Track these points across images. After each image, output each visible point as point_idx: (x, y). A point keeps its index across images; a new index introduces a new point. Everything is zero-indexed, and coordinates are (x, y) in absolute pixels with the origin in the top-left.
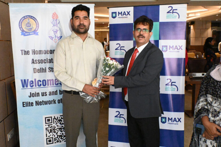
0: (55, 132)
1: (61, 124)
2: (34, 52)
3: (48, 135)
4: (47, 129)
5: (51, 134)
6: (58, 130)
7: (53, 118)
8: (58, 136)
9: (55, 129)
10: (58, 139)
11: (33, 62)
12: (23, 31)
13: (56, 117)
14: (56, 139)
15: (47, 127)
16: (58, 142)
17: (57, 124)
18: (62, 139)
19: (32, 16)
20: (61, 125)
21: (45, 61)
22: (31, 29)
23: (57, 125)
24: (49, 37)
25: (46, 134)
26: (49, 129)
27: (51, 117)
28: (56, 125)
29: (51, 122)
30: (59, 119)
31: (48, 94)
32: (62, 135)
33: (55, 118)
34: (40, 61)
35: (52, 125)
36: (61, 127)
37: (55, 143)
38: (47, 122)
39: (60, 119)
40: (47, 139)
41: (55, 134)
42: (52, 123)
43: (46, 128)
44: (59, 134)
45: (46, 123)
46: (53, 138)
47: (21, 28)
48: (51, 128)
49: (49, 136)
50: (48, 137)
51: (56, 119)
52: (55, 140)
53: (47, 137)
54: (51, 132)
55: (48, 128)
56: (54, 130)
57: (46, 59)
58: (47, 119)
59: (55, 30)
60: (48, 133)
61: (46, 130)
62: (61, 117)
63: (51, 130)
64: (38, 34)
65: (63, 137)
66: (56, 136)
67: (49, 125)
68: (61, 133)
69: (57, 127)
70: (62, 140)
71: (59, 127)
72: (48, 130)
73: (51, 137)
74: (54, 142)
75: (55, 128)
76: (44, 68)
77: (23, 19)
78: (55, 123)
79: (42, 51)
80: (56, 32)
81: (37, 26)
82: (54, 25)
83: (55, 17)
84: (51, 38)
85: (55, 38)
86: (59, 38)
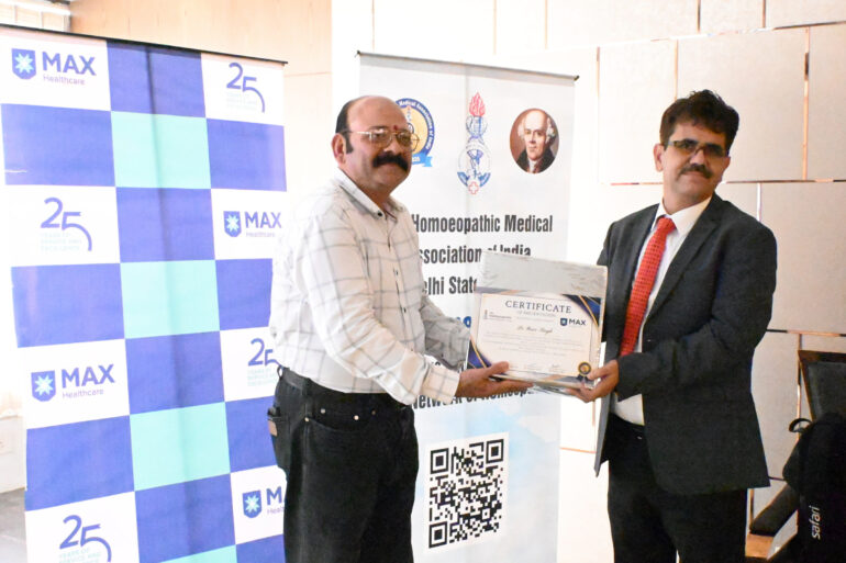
0: (452, 503)
1: (469, 473)
3: (436, 513)
4: (434, 492)
5: (443, 508)
6: (461, 494)
7: (451, 452)
8: (459, 516)
9: (454, 492)
10: (457, 527)
13: (459, 452)
14: (454, 528)
15: (435, 483)
16: (458, 537)
17: (459, 474)
18: (470, 527)
19: (417, 102)
20: (470, 479)
21: (443, 256)
23: (460, 477)
24: (459, 174)
25: (431, 510)
26: (439, 492)
27: (447, 450)
28: (456, 479)
29: (444, 467)
30: (466, 456)
32: (472, 514)
33: (455, 454)
34: (429, 255)
35: (447, 476)
36: (469, 485)
37: (452, 541)
38: (435, 468)
39: (470, 456)
40: (431, 526)
41: (452, 509)
42: (446, 470)
43: (432, 490)
44: (462, 511)
45: (432, 472)
46: (445, 523)
48: (444, 490)
49: (437, 518)
50: (434, 522)
51: (460, 458)
52: (452, 531)
53: (431, 520)
54: (443, 503)
55: (436, 488)
56: (451, 494)
57: (446, 249)
58: (435, 455)
59: (474, 153)
60: (435, 506)
61: (432, 496)
62: (470, 450)
63: (443, 495)
64: (432, 162)
65: (473, 520)
66: (455, 520)
67: (439, 479)
68: (469, 505)
69: (459, 486)
70: (468, 531)
71: (465, 486)
72: (436, 496)
73: (442, 519)
74: (449, 538)
75: (454, 488)
76: (438, 279)
78: (456, 471)
79: (437, 219)
80: (477, 158)
81: (429, 136)
82: (473, 137)
83: (476, 110)
84: (464, 178)
85: (472, 177)
86: (484, 179)
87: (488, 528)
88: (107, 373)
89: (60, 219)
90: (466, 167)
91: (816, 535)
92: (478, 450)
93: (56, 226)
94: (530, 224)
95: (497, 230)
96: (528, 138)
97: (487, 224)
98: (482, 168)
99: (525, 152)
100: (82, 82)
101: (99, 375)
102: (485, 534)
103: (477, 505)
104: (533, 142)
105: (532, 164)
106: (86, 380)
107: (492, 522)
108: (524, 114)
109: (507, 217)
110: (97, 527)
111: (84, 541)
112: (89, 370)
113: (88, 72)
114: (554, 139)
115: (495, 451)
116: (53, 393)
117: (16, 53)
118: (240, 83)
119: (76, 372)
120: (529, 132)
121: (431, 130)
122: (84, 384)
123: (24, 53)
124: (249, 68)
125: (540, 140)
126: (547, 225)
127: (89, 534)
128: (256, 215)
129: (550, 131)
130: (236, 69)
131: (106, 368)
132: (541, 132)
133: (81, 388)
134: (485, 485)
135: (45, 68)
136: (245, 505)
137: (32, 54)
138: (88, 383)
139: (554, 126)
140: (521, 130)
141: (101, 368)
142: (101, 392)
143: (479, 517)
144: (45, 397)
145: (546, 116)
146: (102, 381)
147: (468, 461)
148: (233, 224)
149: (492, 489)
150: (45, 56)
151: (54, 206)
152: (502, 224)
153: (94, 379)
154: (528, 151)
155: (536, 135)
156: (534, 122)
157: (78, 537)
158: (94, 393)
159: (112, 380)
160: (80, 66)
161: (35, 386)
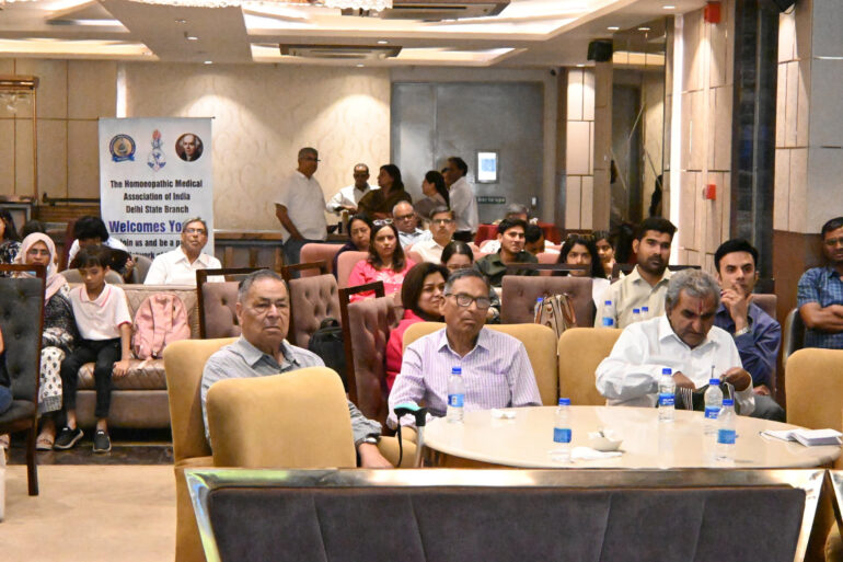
2: (128, 184)
11: (126, 197)
12: (114, 155)
31: (144, 243)
47: (112, 151)
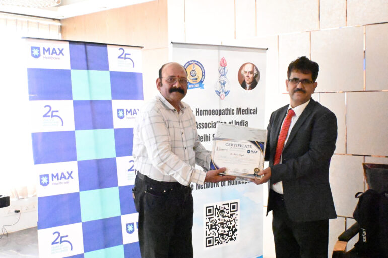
0: (215, 229)
1: (223, 216)
3: (208, 233)
5: (211, 231)
6: (219, 225)
7: (215, 207)
8: (219, 234)
9: (216, 224)
10: (218, 239)
13: (218, 207)
14: (216, 239)
15: (208, 220)
16: (218, 243)
17: (218, 216)
18: (223, 239)
19: (197, 62)
20: (223, 219)
21: (210, 125)
22: (196, 79)
23: (219, 218)
24: (216, 91)
25: (206, 232)
26: (210, 224)
27: (213, 206)
28: (217, 219)
29: (212, 213)
30: (221, 209)
32: (224, 233)
33: (216, 208)
34: (204, 125)
35: (213, 218)
36: (223, 221)
37: (216, 245)
38: (208, 214)
39: (223, 209)
40: (206, 238)
41: (216, 231)
42: (213, 215)
43: (206, 223)
44: (220, 232)
45: (207, 216)
46: (213, 237)
48: (212, 223)
49: (209, 235)
50: (208, 237)
51: (218, 210)
52: (216, 241)
53: (206, 235)
54: (211, 228)
55: (208, 223)
57: (211, 123)
58: (208, 209)
59: (222, 82)
60: (208, 230)
61: (206, 225)
62: (223, 206)
63: (211, 225)
64: (204, 86)
65: (225, 236)
66: (217, 236)
67: (209, 218)
68: (223, 230)
69: (218, 222)
70: (223, 241)
71: (221, 221)
72: (208, 226)
73: (211, 236)
74: (214, 244)
75: (216, 222)
76: (208, 135)
77: (187, 65)
79: (207, 110)
80: (224, 84)
81: (202, 75)
82: (222, 76)
83: (223, 64)
84: (218, 93)
85: (222, 92)
86: (227, 93)
87: (231, 239)
88: (70, 175)
89: (51, 114)
90: (219, 88)
91: (365, 241)
92: (226, 207)
93: (49, 116)
94: (247, 111)
95: (233, 114)
96: (246, 75)
97: (229, 111)
98: (226, 88)
99: (245, 81)
100: (59, 59)
101: (67, 175)
102: (230, 242)
103: (227, 230)
104: (248, 77)
105: (248, 86)
106: (61, 177)
107: (233, 237)
108: (244, 65)
109: (237, 108)
110: (66, 236)
111: (61, 242)
112: (63, 173)
113: (61, 54)
114: (257, 75)
115: (234, 207)
116: (48, 183)
117: (32, 48)
118: (123, 56)
119: (57, 174)
120: (246, 73)
121: (203, 74)
122: (61, 179)
123: (36, 48)
124: (127, 50)
125: (251, 76)
126: (255, 112)
127: (63, 239)
128: (131, 110)
129: (255, 72)
130: (122, 51)
131: (70, 173)
132: (252, 73)
133: (60, 181)
134: (230, 221)
135: (44, 54)
136: (127, 229)
137: (39, 48)
138: (62, 179)
139: (257, 70)
140: (243, 72)
141: (68, 173)
142: (68, 182)
143: (227, 235)
144: (45, 184)
145: (254, 66)
146: (68, 178)
147: (222, 211)
148: (121, 114)
149: (233, 223)
150: (44, 49)
151: (48, 109)
152: (235, 112)
153: (65, 177)
154: (246, 81)
155: (250, 74)
156: (249, 68)
157: (59, 240)
158: (65, 183)
159: (72, 178)
160: (58, 52)
161: (41, 180)
